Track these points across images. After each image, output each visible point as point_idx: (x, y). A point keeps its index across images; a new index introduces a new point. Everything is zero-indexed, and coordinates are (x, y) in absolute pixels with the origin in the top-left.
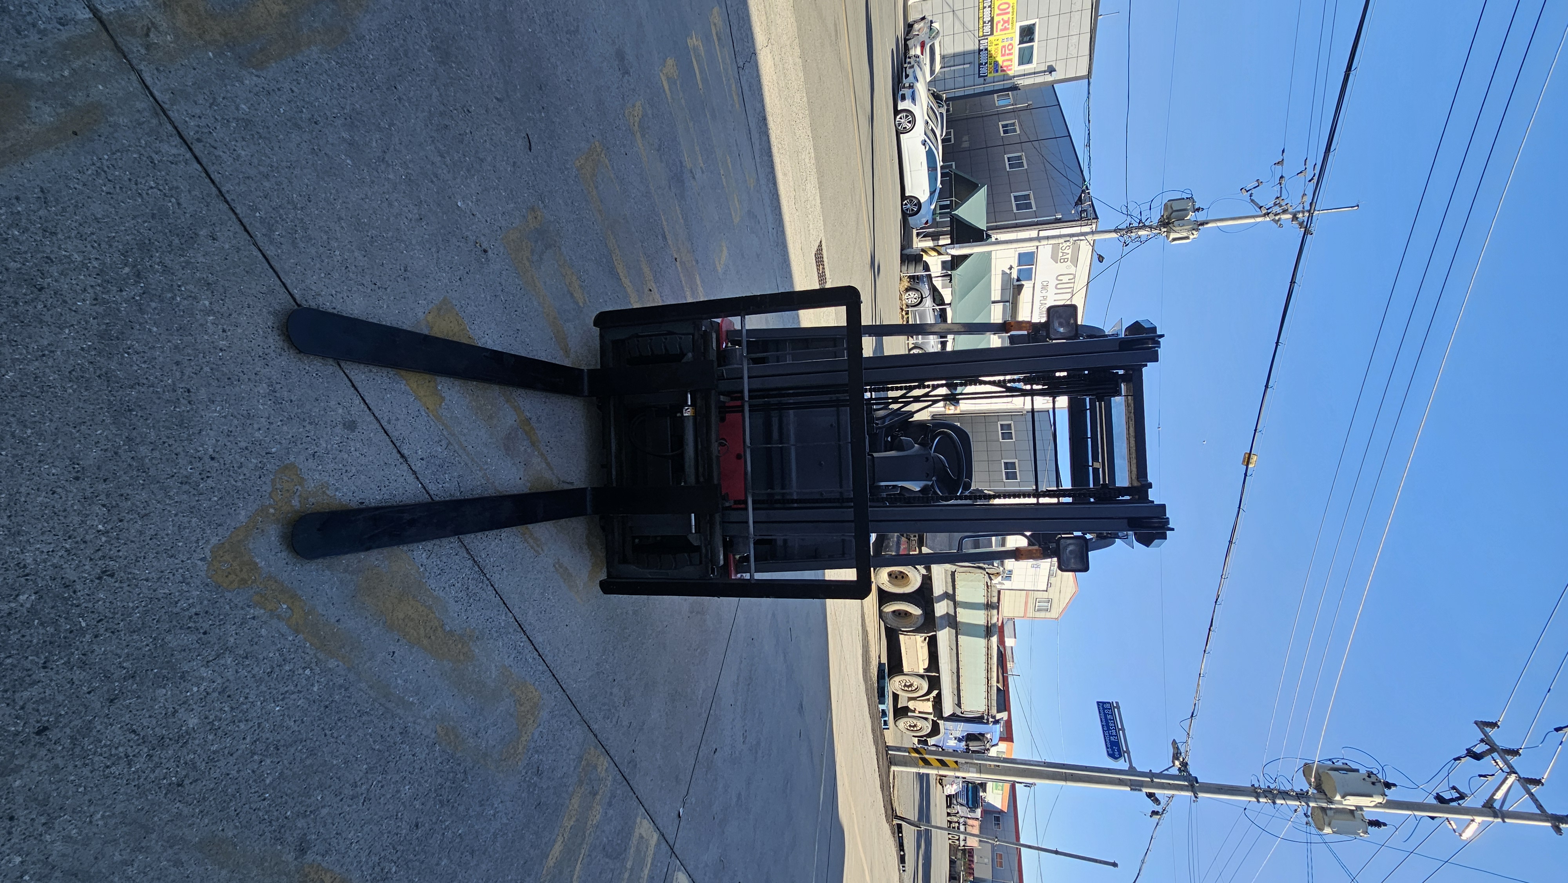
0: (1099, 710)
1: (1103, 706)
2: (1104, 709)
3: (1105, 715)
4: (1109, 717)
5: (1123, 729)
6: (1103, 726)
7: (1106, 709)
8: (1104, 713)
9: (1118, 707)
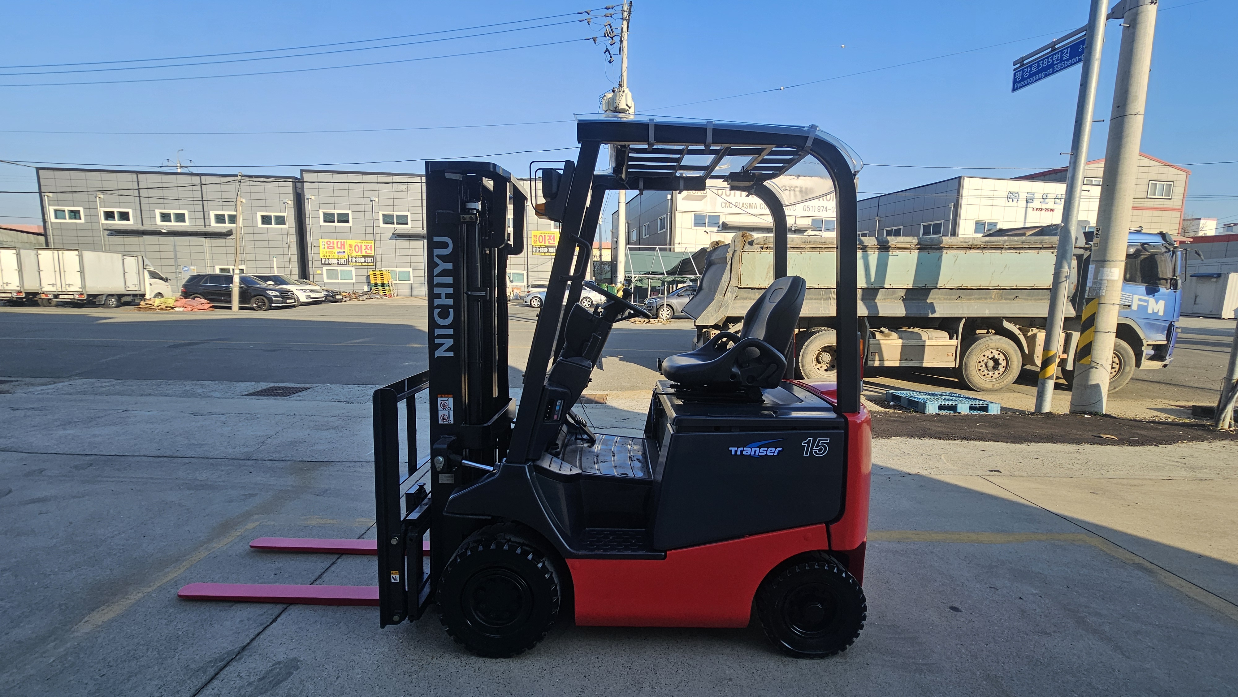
0: (1023, 86)
1: (1019, 82)
2: (1023, 79)
3: (1031, 76)
4: (1034, 70)
5: (1052, 45)
6: (1046, 76)
7: (1023, 75)
8: (1028, 78)
9: (1021, 61)
